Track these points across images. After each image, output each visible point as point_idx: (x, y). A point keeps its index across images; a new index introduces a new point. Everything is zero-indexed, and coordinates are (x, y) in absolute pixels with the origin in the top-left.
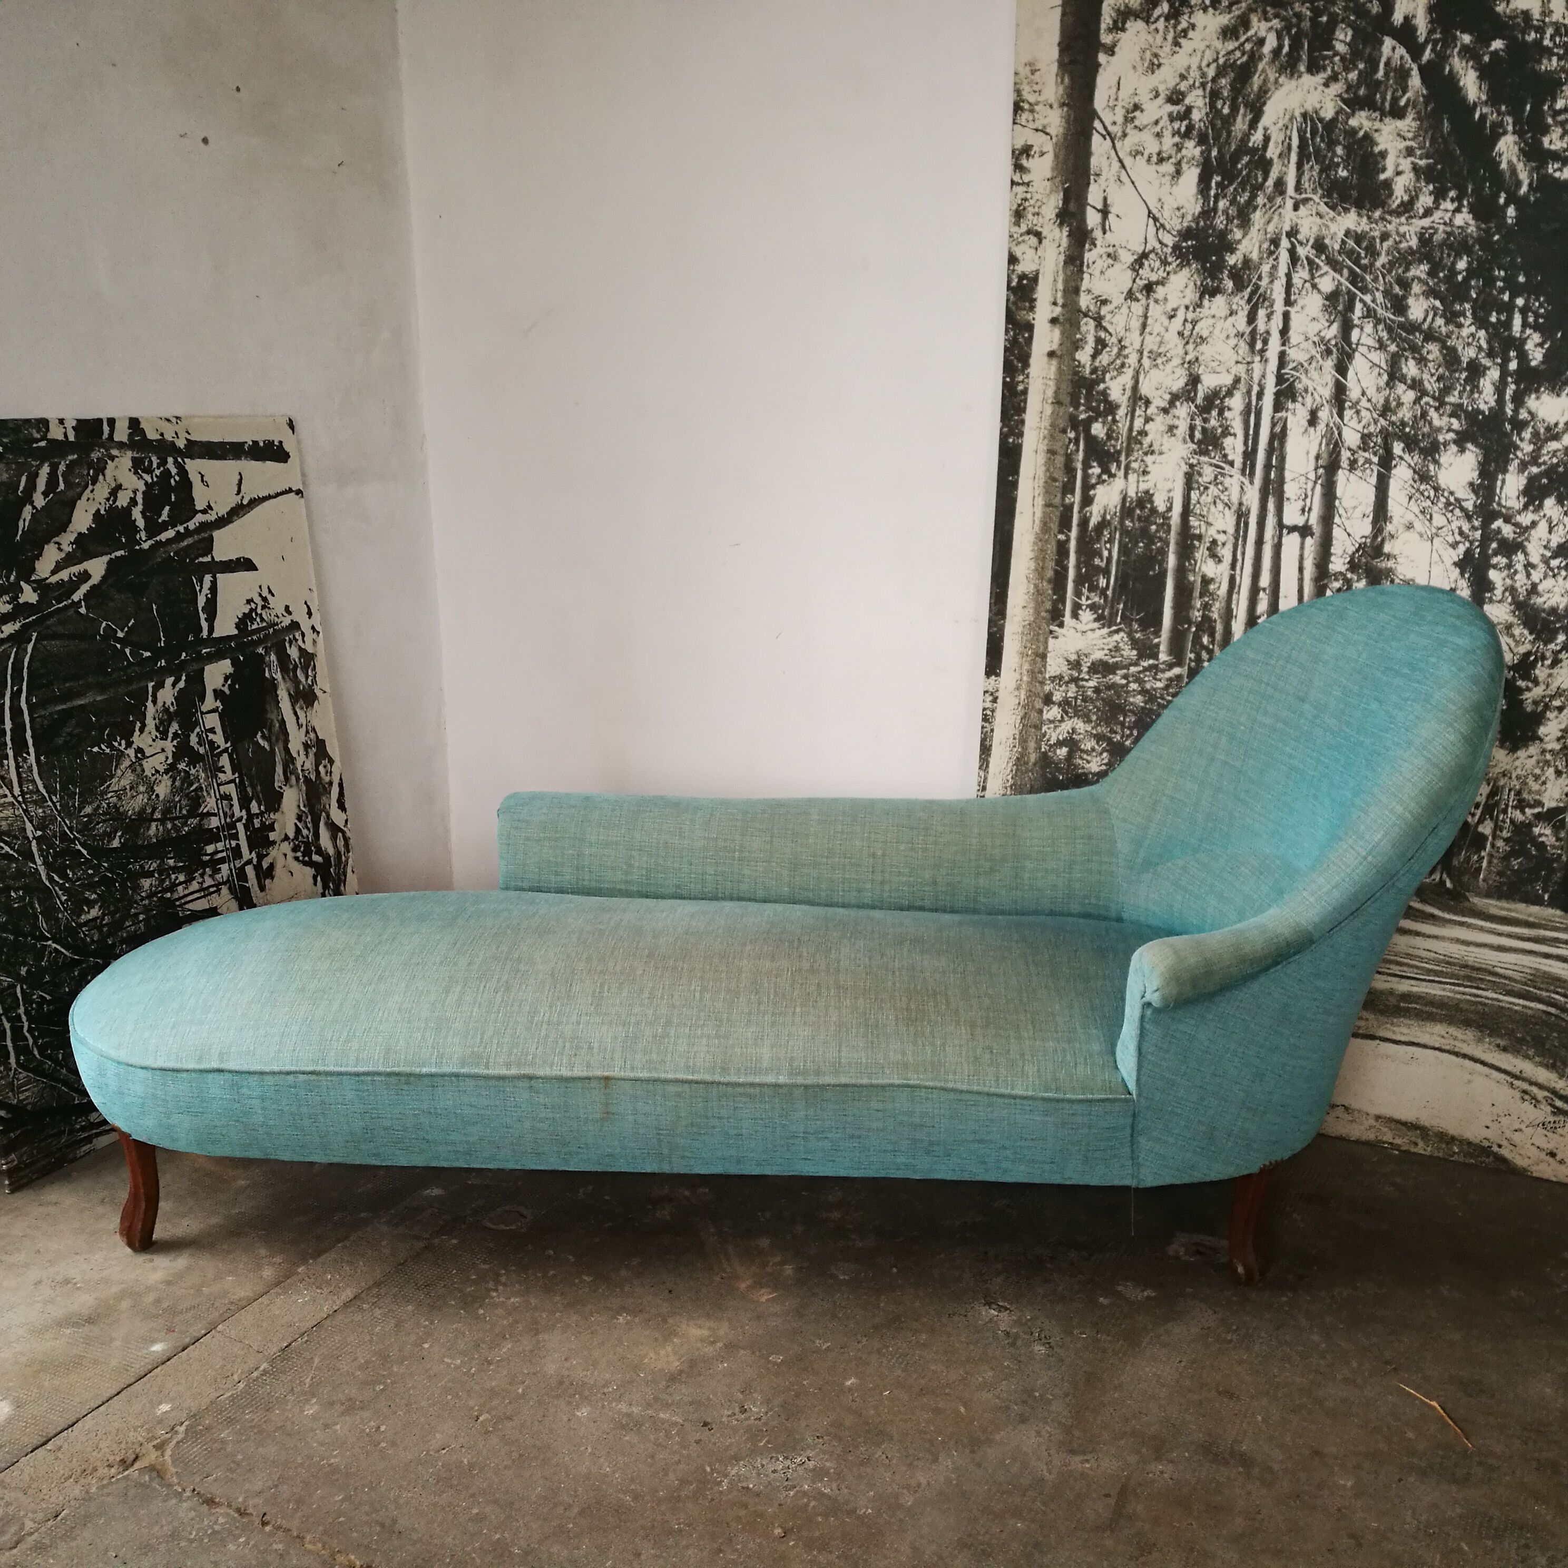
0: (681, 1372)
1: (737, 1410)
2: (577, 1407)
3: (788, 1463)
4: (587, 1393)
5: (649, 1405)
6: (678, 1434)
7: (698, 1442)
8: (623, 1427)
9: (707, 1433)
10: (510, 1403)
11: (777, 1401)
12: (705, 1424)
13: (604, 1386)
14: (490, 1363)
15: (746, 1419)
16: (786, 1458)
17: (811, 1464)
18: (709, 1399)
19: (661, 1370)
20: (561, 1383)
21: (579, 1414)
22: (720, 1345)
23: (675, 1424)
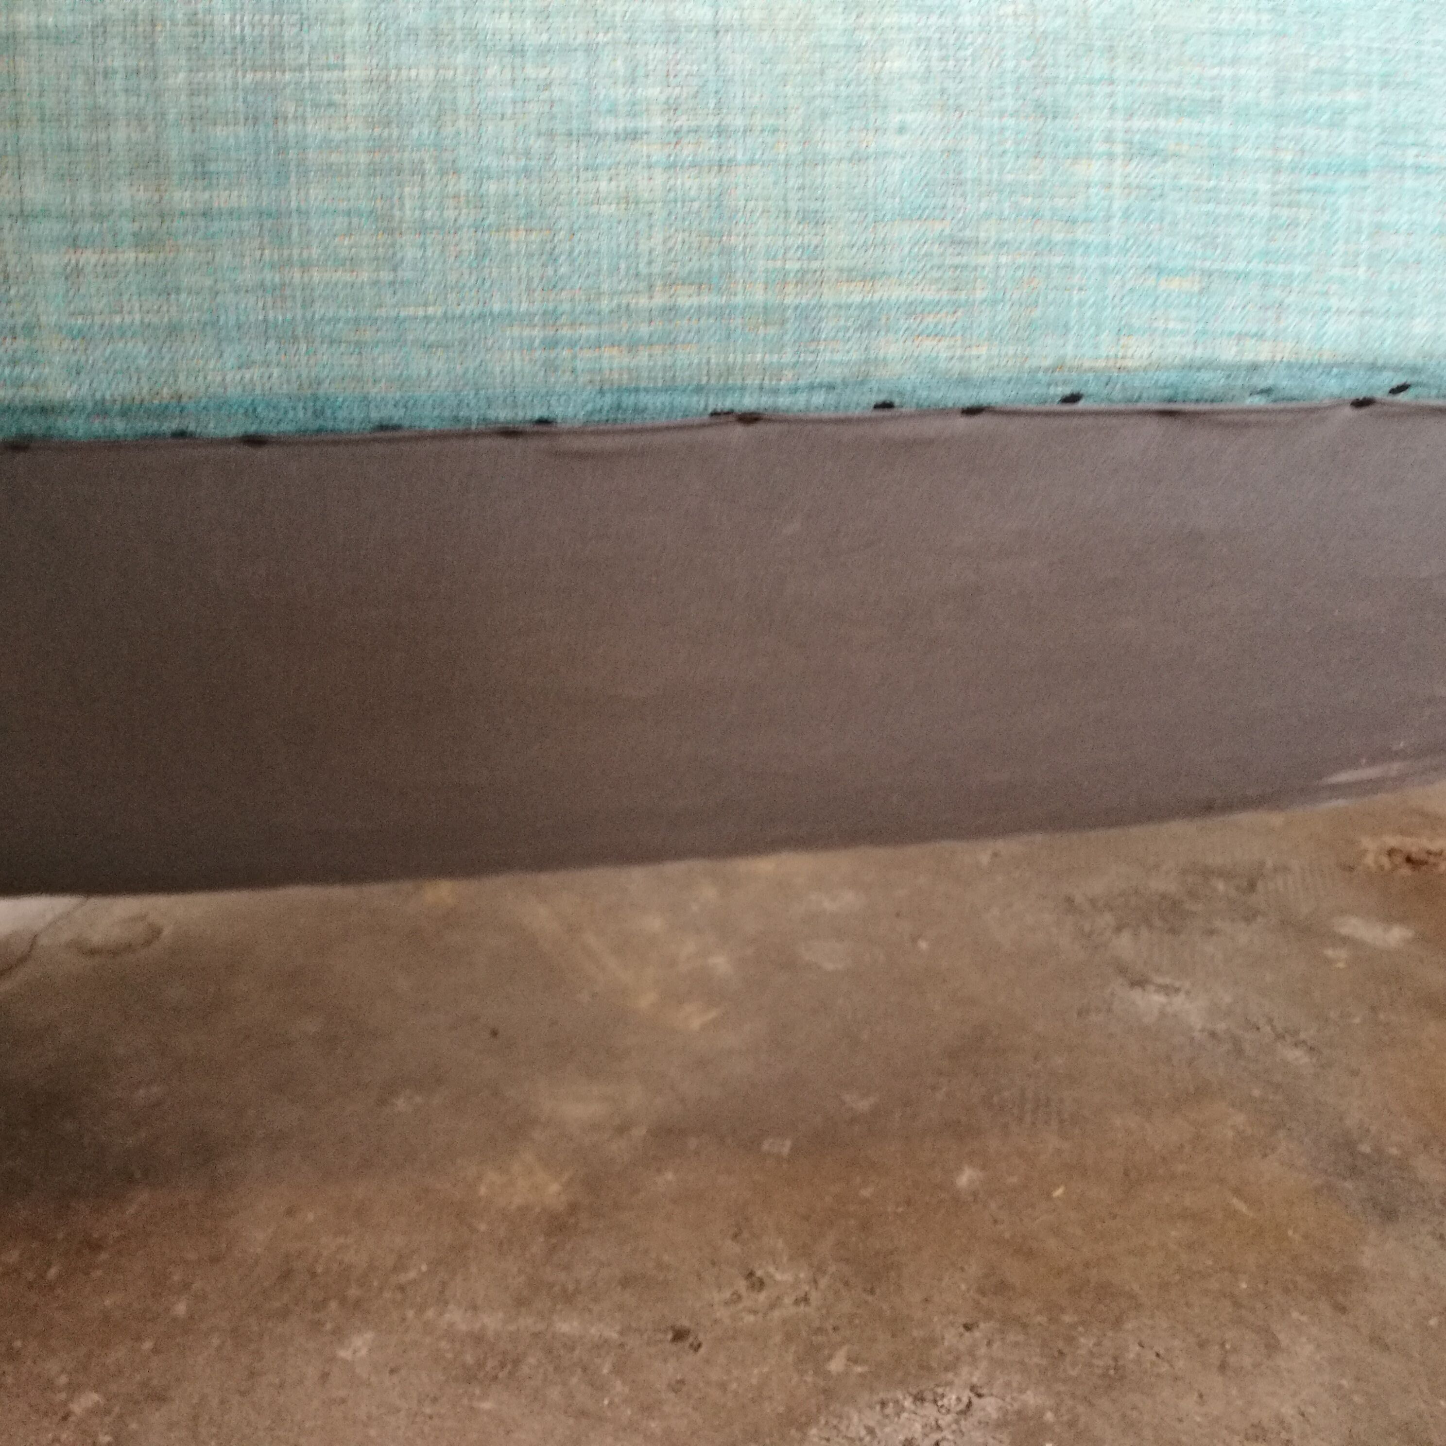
0: (573, 1208)
1: (742, 1285)
2: (339, 1334)
3: (929, 1410)
4: (353, 1292)
5: (521, 1302)
6: (618, 1370)
7: (677, 1386)
8: (470, 1376)
9: (691, 1358)
10: (156, 1351)
11: (825, 1247)
12: (679, 1335)
13: (395, 1269)
14: (96, 1247)
15: (772, 1306)
16: (919, 1398)
17: (989, 1406)
18: (661, 1266)
19: (524, 1210)
20: (286, 1275)
21: (344, 1354)
22: (639, 1132)
23: (601, 1346)
